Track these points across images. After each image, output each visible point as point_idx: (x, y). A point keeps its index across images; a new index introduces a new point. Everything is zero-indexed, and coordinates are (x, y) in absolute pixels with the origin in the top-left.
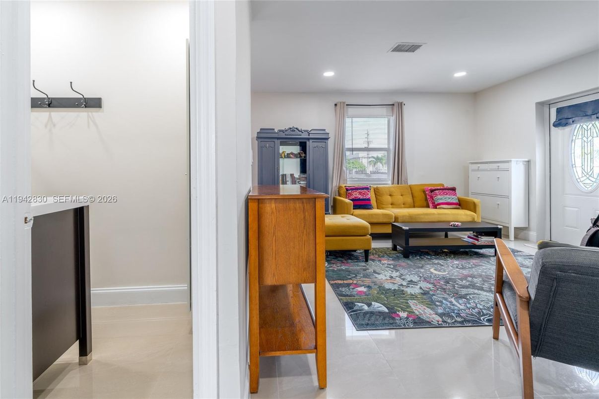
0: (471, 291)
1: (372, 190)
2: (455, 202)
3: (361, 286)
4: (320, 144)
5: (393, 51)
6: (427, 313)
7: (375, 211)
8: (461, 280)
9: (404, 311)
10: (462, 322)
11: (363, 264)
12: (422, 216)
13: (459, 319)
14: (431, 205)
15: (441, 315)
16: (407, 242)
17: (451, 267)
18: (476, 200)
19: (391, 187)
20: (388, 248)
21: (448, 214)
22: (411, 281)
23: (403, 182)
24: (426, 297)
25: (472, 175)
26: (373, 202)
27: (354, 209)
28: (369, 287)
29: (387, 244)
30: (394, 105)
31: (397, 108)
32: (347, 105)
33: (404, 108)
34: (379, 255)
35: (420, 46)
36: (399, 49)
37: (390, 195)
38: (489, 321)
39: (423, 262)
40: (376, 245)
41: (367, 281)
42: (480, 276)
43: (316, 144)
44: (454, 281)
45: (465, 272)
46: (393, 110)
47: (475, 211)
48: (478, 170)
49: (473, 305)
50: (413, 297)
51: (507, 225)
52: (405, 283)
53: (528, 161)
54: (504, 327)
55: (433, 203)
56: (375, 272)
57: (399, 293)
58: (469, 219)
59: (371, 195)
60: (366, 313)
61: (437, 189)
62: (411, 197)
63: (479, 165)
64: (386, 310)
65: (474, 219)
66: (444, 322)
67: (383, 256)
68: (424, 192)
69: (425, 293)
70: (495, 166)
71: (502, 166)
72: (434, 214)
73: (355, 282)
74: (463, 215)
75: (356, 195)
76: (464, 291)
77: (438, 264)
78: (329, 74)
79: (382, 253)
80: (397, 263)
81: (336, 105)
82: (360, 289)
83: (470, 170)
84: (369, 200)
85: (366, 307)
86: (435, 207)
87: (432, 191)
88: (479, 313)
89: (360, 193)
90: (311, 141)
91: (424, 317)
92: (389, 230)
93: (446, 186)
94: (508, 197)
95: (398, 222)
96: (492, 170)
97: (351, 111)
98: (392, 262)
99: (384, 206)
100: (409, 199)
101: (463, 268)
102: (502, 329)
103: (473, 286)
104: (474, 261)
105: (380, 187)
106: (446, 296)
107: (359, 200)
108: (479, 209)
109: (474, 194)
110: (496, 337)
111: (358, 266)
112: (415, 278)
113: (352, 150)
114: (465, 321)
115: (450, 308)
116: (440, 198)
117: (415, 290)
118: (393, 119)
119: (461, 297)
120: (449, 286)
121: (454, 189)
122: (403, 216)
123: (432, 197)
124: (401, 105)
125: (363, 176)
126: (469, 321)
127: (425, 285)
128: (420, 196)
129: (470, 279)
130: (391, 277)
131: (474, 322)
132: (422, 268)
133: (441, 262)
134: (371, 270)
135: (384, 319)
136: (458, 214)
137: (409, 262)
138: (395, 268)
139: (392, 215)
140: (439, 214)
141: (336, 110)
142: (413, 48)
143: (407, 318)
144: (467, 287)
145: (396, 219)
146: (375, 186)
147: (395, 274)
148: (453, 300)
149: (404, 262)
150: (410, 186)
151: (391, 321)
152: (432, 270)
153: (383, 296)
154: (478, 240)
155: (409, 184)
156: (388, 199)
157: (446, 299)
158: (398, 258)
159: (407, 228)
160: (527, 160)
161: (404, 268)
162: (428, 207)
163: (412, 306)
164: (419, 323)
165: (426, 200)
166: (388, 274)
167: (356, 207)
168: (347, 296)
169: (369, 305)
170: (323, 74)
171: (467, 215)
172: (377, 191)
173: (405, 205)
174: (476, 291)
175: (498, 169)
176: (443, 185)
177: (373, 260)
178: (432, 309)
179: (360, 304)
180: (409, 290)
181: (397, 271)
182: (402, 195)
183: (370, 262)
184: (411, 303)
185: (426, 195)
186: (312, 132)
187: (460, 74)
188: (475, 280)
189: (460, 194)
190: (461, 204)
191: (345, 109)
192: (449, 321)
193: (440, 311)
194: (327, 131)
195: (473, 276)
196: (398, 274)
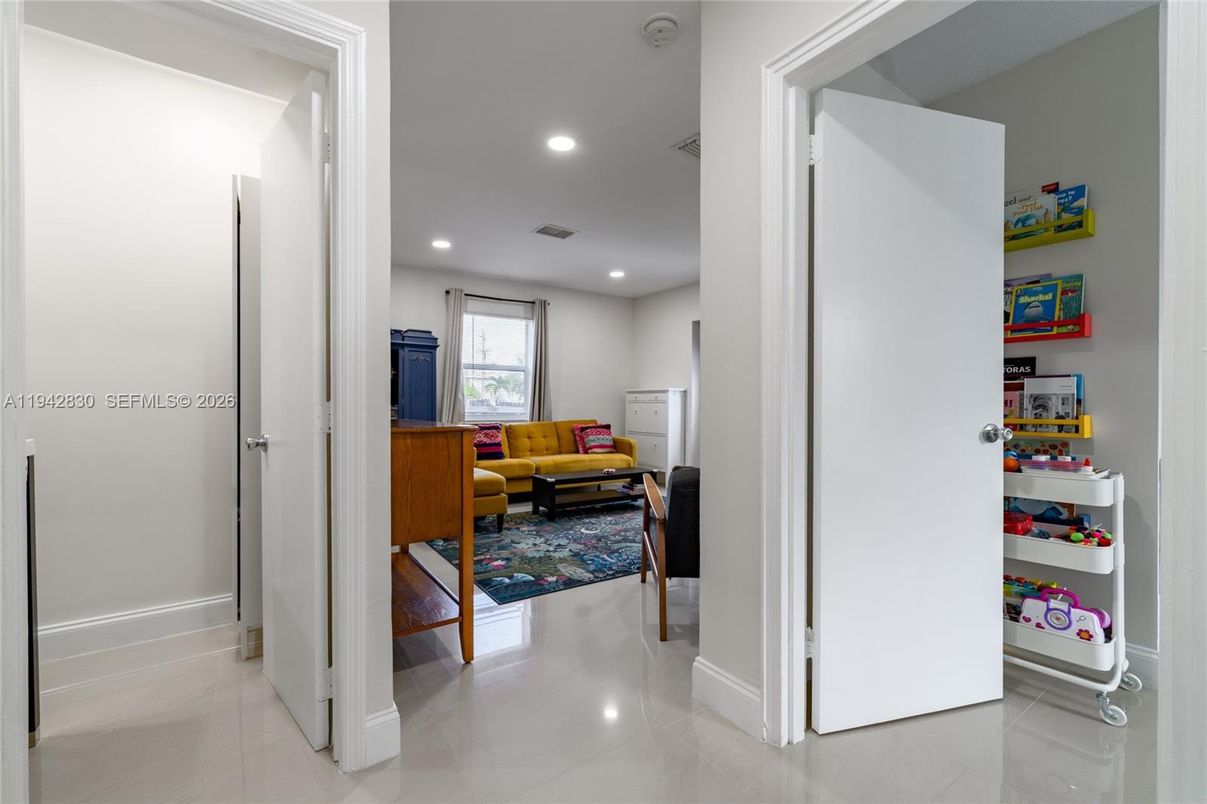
0: (623, 545)
1: (503, 430)
2: (608, 443)
3: (497, 560)
4: (422, 357)
5: (539, 232)
6: (579, 573)
7: (507, 461)
8: (614, 535)
9: (552, 575)
10: (613, 574)
11: (496, 535)
12: (571, 465)
13: (610, 572)
14: (581, 449)
15: (592, 572)
16: (553, 500)
17: (605, 525)
18: (632, 441)
19: (530, 425)
20: (527, 513)
21: (600, 460)
22: (559, 545)
23: (546, 419)
24: (578, 558)
25: (630, 408)
26: (505, 449)
27: (478, 459)
28: (508, 559)
29: (526, 508)
30: (533, 303)
31: (537, 309)
32: (466, 295)
33: (548, 308)
34: (516, 523)
35: (571, 233)
36: (545, 231)
37: (529, 438)
38: (638, 569)
39: (572, 523)
40: (512, 510)
41: (505, 553)
42: (634, 529)
43: (415, 356)
44: (607, 538)
45: (618, 527)
46: (533, 309)
47: (630, 454)
48: (636, 401)
49: (625, 557)
50: (562, 560)
51: (663, 471)
52: (551, 549)
53: (685, 392)
54: (651, 572)
55: (584, 447)
56: (513, 542)
57: (546, 559)
58: (624, 465)
59: (502, 437)
60: (508, 586)
61: (589, 428)
62: (556, 439)
63: (636, 395)
64: (532, 578)
65: (629, 464)
66: (595, 577)
67: (522, 523)
68: (573, 431)
69: (576, 555)
70: (652, 397)
71: (661, 396)
72: (584, 461)
73: (488, 557)
74: (618, 460)
75: (481, 438)
76: (616, 546)
77: (590, 522)
78: (441, 244)
79: (521, 519)
80: (539, 528)
81: (447, 292)
82: (495, 563)
83: (627, 400)
84: (499, 445)
85: (507, 581)
86: (586, 452)
87: (583, 429)
88: (630, 563)
89: (486, 435)
90: (406, 349)
91: (576, 577)
92: (528, 487)
93: (599, 423)
94: (665, 436)
95: (539, 474)
96: (650, 402)
97: (472, 303)
98: (534, 528)
99: (521, 454)
100: (554, 443)
101: (617, 524)
102: (649, 574)
103: (626, 540)
104: (628, 515)
105: (514, 426)
106: (598, 554)
107: (485, 445)
108: (637, 451)
109: (631, 433)
110: (644, 581)
111: (489, 538)
112: (563, 542)
113: (473, 367)
114: (617, 572)
115: (602, 564)
116: (593, 439)
117: (565, 553)
118: (532, 325)
119: (613, 552)
120: (601, 544)
121: (608, 427)
122: (547, 466)
123: (582, 439)
124: (544, 304)
125: (484, 409)
126: (620, 572)
127: (576, 547)
128: (567, 437)
129: (623, 533)
130: (535, 545)
131: (627, 572)
132: (571, 529)
133: (593, 520)
134: (508, 541)
135: (531, 587)
136: (612, 460)
137: (555, 525)
138: (539, 534)
139: (532, 466)
140: (591, 461)
141: (447, 302)
142: (563, 234)
143: (557, 581)
144: (619, 542)
145: (538, 470)
146: (508, 424)
147: (539, 541)
148: (605, 556)
149: (548, 527)
150: (555, 423)
151: (539, 588)
152: (583, 530)
153: (526, 566)
154: (632, 490)
155: (554, 421)
156: (525, 443)
157: (598, 557)
158: (540, 523)
159: (553, 480)
160: (683, 389)
161: (550, 532)
162: (577, 452)
163: (563, 570)
164: (571, 583)
165: (575, 442)
166: (531, 541)
167: (481, 457)
168: (481, 573)
169: (511, 577)
170: (430, 242)
171: (621, 460)
172: (510, 431)
173: (549, 451)
174: (628, 544)
175: (656, 401)
176: (595, 422)
177: (509, 529)
178: (583, 569)
179: (498, 579)
180: (557, 555)
181: (541, 537)
182: (544, 437)
183: (505, 532)
184: (560, 566)
185: (575, 435)
186: (408, 334)
187: (617, 274)
188: (628, 534)
189: (615, 433)
190: (617, 447)
191: (463, 300)
192: (601, 576)
193: (592, 567)
194: (434, 334)
195: (626, 530)
196: (542, 540)
